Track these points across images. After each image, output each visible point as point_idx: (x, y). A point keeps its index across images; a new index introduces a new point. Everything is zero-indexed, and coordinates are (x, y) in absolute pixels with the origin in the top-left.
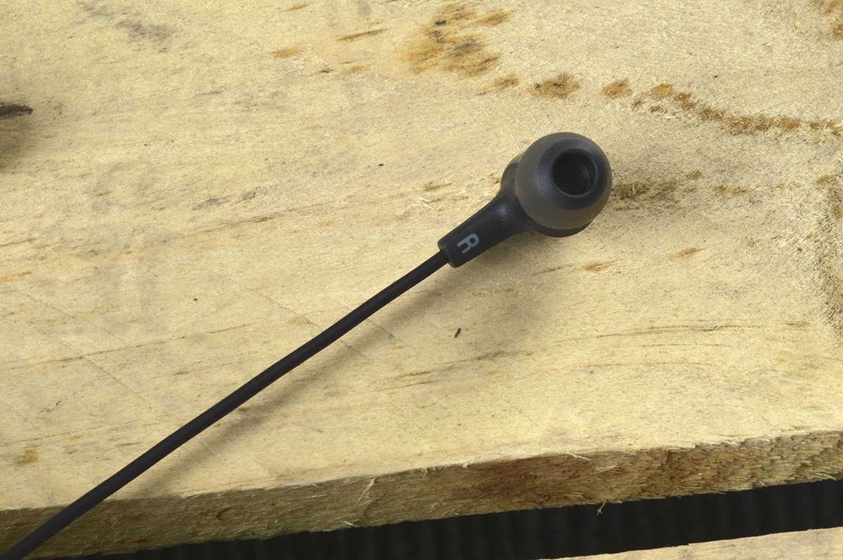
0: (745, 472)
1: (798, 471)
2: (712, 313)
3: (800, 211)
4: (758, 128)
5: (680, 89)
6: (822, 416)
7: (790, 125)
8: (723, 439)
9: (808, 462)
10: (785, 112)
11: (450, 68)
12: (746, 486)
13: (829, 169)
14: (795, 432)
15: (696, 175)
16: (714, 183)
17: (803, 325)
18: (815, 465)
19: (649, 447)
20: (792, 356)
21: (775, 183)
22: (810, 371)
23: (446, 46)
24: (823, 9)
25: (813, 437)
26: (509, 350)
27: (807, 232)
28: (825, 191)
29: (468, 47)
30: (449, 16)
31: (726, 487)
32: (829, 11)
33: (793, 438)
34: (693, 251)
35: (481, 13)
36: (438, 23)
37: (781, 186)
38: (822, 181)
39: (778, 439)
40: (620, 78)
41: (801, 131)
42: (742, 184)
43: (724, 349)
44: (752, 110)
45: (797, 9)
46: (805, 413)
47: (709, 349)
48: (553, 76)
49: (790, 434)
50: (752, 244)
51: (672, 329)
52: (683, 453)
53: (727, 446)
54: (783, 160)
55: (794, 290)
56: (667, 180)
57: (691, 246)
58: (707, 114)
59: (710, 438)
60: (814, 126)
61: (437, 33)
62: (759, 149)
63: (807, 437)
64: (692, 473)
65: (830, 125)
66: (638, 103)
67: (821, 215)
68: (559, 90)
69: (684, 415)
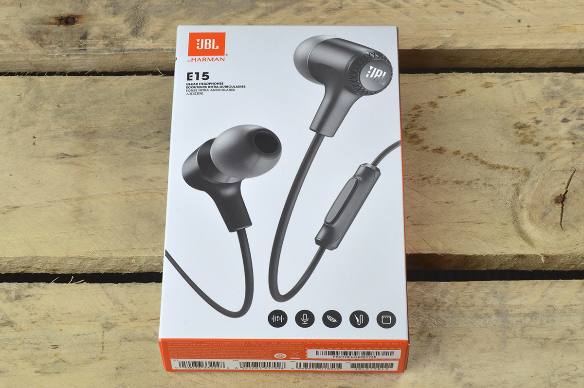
0: (485, 265)
1: (500, 266)
2: (480, 219)
3: (507, 192)
4: (497, 168)
5: (475, 154)
6: (509, 250)
7: (506, 168)
8: (481, 254)
9: (503, 263)
10: (505, 164)
11: (409, 142)
12: (485, 269)
13: (516, 181)
14: (501, 254)
15: (478, 180)
16: (483, 182)
17: (505, 224)
18: (505, 264)
19: (459, 254)
20: (502, 233)
21: (501, 184)
22: (507, 237)
23: (408, 135)
24: (518, 135)
25: (506, 256)
26: (422, 223)
27: (509, 199)
28: (515, 188)
29: (415, 136)
30: (409, 127)
31: (479, 269)
32: (520, 136)
33: (500, 255)
34: (476, 201)
35: (419, 127)
36: (406, 128)
37: (502, 185)
38: (514, 185)
39: (496, 255)
40: (458, 149)
41: (509, 170)
42: (491, 183)
43: (483, 229)
44: (495, 163)
45: (511, 135)
46: (504, 249)
47: (479, 229)
48: (439, 147)
49: (500, 254)
50: (493, 200)
51: (468, 222)
52: (469, 257)
53: (482, 256)
54: (503, 178)
55: (504, 214)
56: (470, 180)
57: (475, 199)
58: (482, 162)
59: (478, 254)
60: (513, 169)
61: (405, 131)
62: (496, 173)
63: (504, 255)
64: (471, 263)
65: (518, 169)
66: (463, 157)
67: (513, 194)
68: (440, 151)
69: (470, 246)
